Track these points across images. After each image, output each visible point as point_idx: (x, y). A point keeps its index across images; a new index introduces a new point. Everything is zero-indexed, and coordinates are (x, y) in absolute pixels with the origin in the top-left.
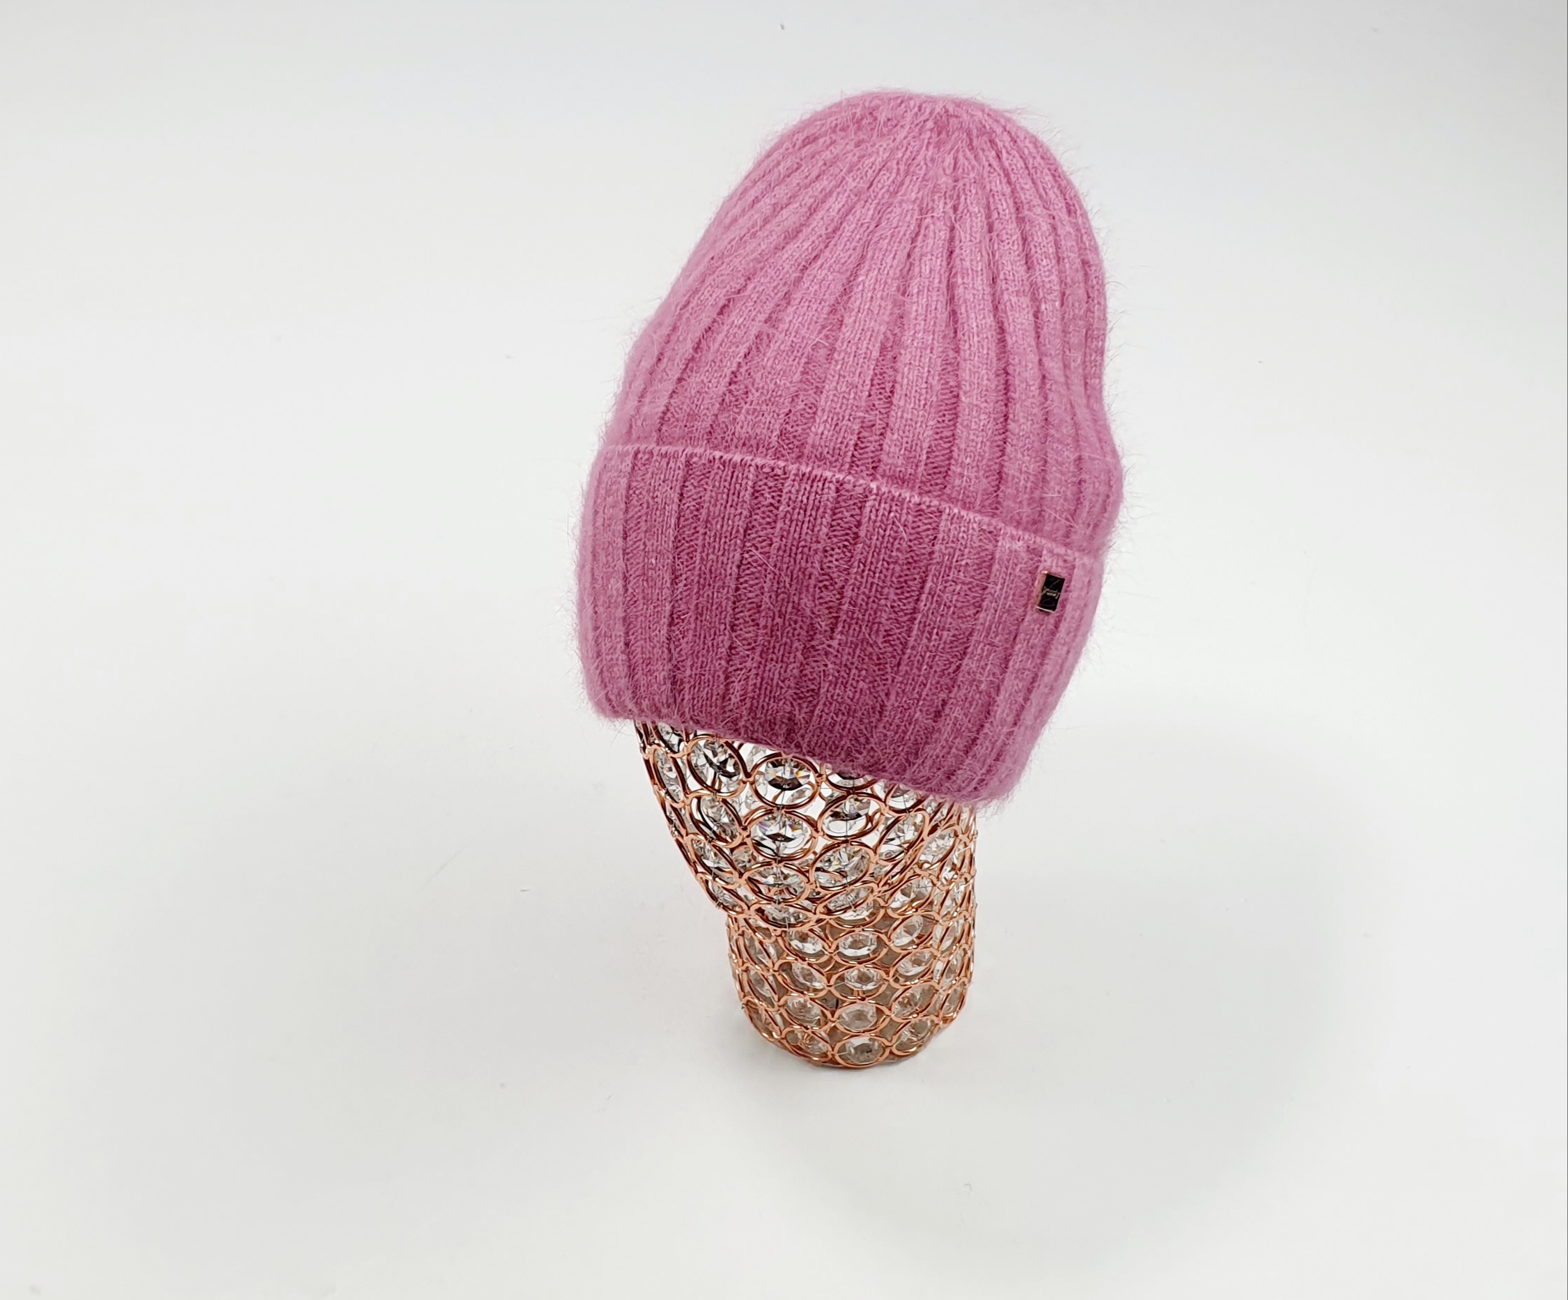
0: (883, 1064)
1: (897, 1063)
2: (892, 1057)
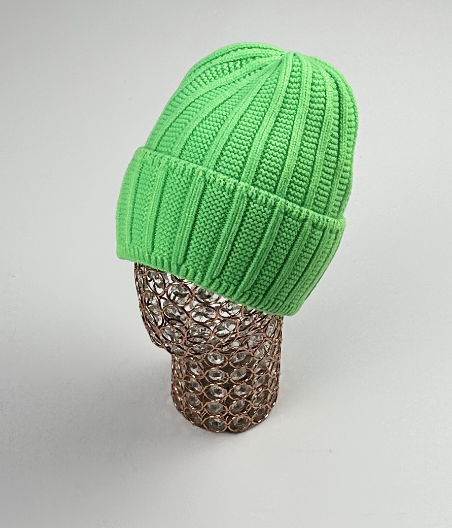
1: (230, 434)
2: (228, 431)
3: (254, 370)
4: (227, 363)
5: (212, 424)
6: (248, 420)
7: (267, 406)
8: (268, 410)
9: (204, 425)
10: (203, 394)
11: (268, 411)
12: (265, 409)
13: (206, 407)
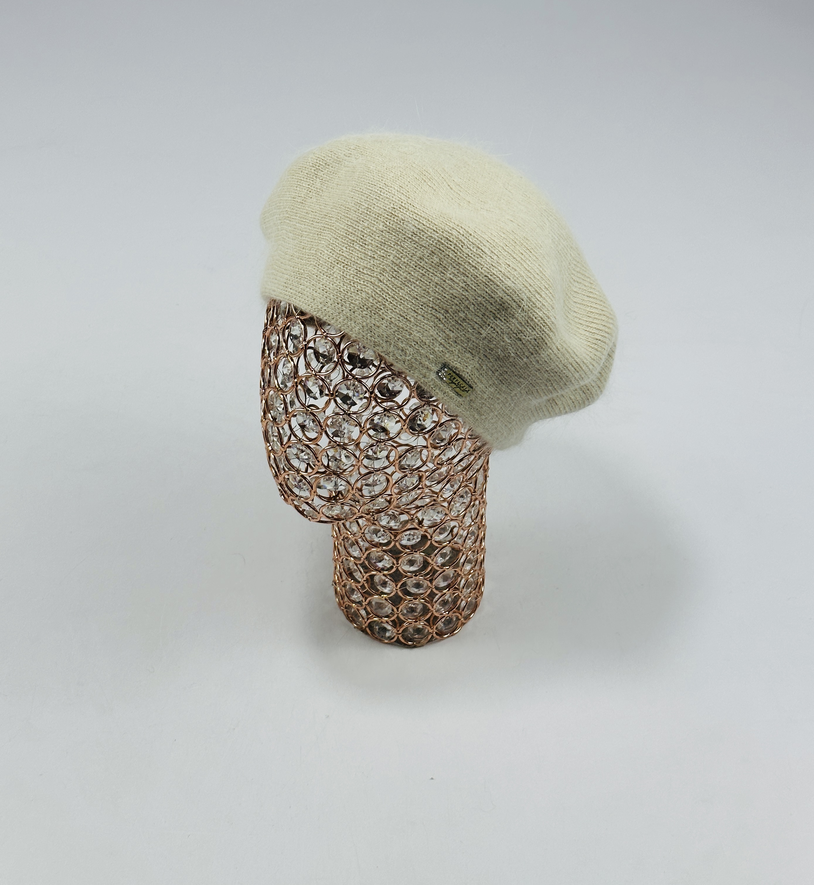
0: (391, 644)
1: (402, 648)
2: (398, 642)
3: (433, 560)
4: (393, 544)
5: (377, 630)
6: (428, 631)
7: (458, 617)
8: (460, 621)
9: (367, 629)
10: (363, 584)
11: (460, 623)
12: (454, 620)
13: (370, 603)
